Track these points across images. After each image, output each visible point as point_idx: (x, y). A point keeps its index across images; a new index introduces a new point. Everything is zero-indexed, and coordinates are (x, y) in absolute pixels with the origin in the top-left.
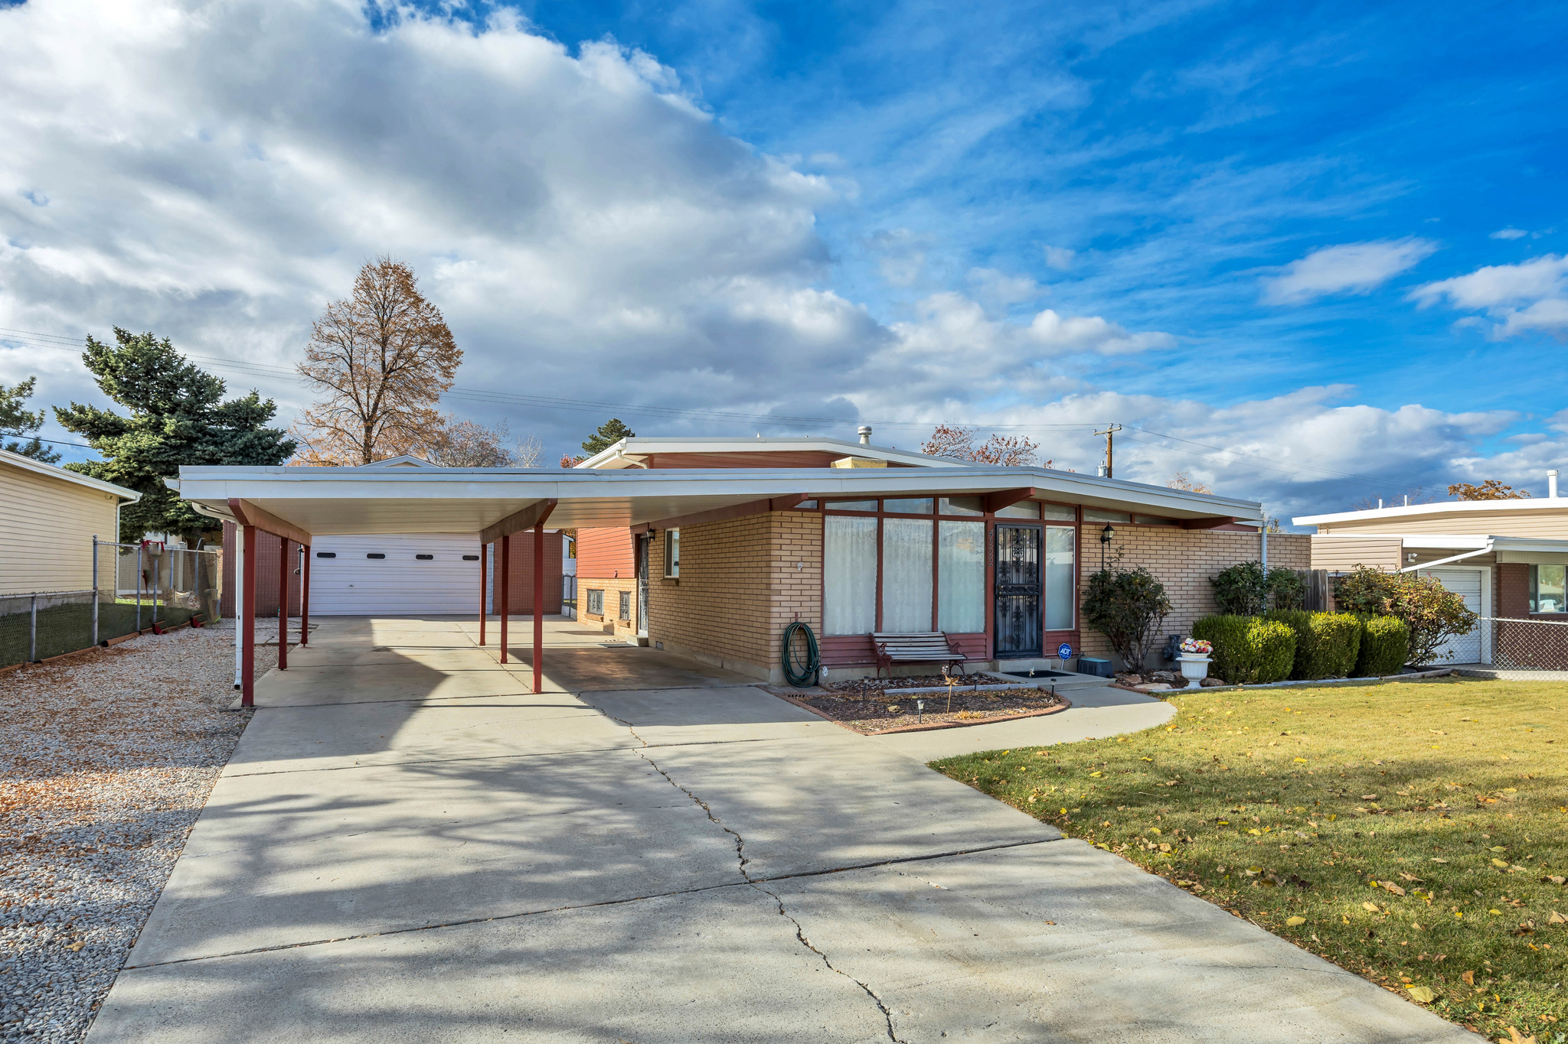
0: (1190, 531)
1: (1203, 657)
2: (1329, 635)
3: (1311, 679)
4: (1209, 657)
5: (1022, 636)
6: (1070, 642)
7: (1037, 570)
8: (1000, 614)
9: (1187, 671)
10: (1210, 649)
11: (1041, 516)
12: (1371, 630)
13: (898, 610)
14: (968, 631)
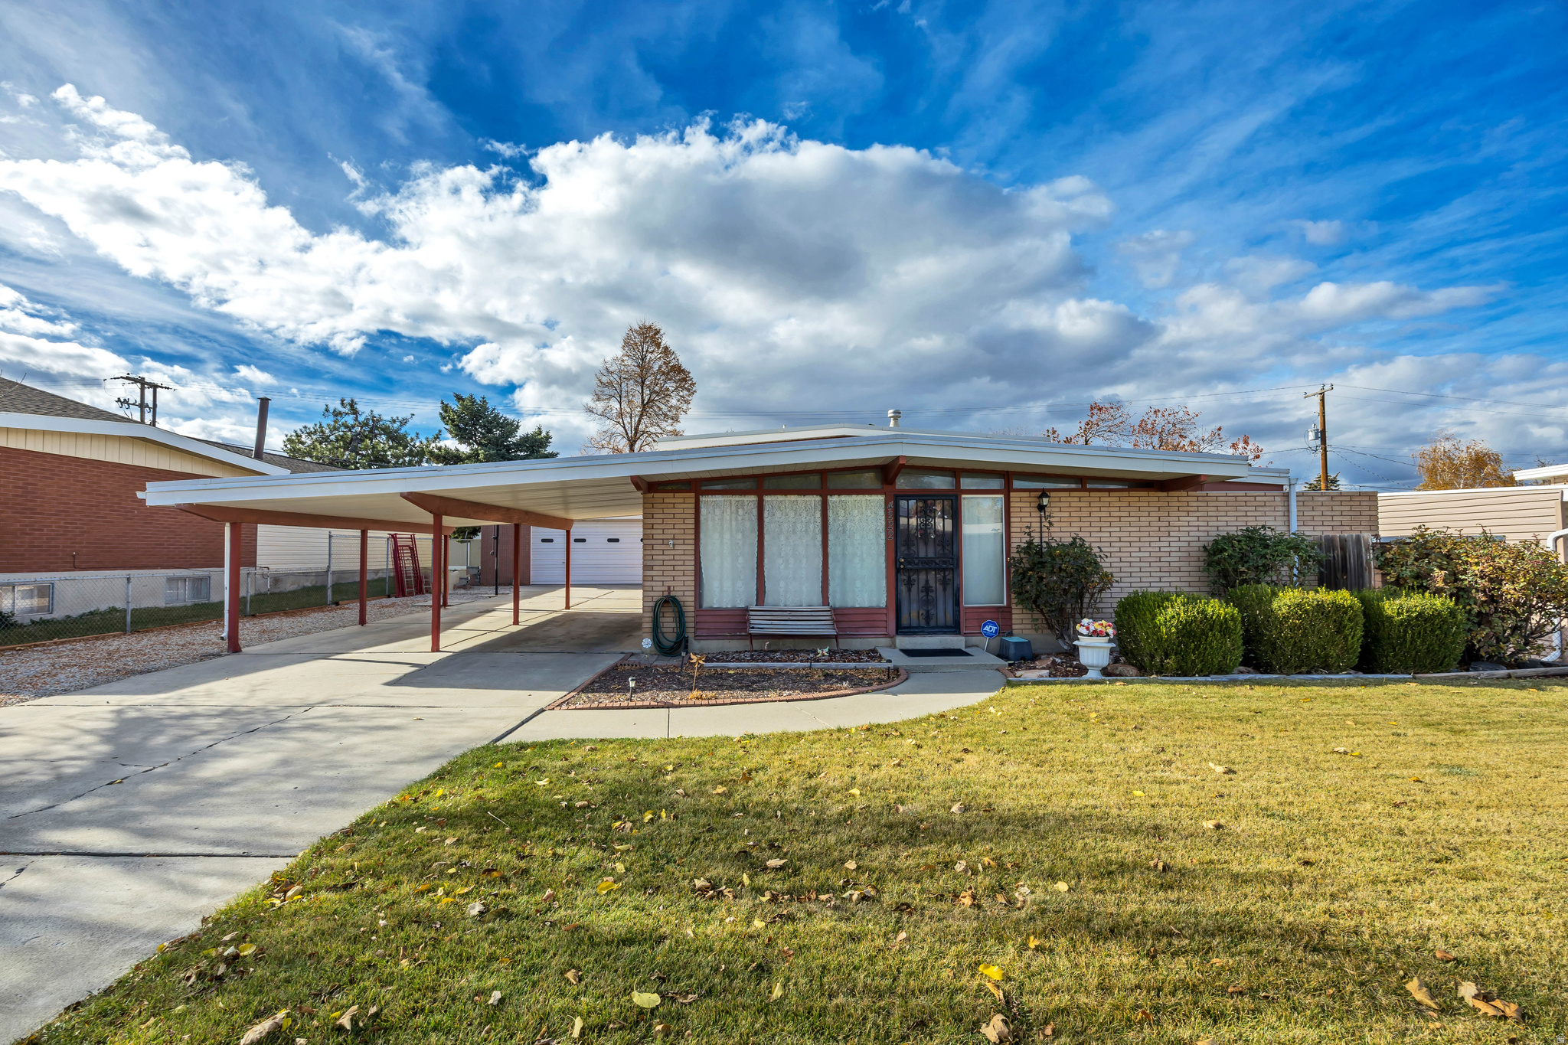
0: (1171, 494)
1: (1101, 641)
2: (1300, 618)
3: (1282, 673)
4: (1110, 641)
5: (932, 612)
6: (996, 619)
7: (952, 542)
8: (903, 588)
9: (1086, 657)
10: (1110, 631)
11: (958, 483)
12: (1389, 612)
13: (782, 584)
14: (866, 604)
